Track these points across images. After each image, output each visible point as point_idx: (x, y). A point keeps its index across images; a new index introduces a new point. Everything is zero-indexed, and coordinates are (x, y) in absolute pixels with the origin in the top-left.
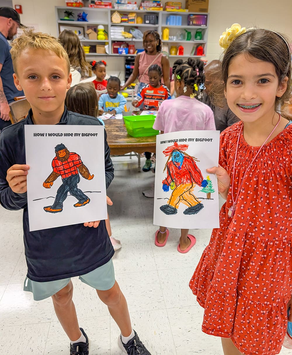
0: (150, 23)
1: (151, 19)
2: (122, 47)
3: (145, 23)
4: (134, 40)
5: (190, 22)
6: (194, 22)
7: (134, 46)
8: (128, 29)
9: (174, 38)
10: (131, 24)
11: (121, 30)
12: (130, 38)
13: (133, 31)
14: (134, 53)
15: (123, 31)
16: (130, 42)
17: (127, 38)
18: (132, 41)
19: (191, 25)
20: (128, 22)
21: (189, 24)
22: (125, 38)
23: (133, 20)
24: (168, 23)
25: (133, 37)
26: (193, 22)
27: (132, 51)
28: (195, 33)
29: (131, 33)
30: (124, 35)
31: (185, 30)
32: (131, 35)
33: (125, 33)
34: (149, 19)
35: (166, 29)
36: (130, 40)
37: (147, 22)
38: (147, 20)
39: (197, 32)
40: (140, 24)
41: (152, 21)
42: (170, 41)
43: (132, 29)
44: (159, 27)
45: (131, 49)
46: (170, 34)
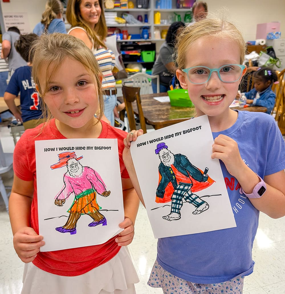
0: (142, 8)
1: (143, 3)
2: (115, 33)
3: (137, 7)
4: (128, 25)
5: (179, 5)
6: (184, 5)
7: (126, 32)
8: (121, 14)
9: (164, 22)
10: (123, 9)
11: (114, 16)
12: (123, 24)
13: (126, 16)
14: (127, 38)
15: (116, 16)
16: (122, 27)
17: (121, 23)
18: (126, 27)
19: (181, 8)
20: (120, 7)
21: (178, 7)
22: (119, 23)
23: (125, 5)
24: (159, 7)
25: (127, 22)
26: (182, 5)
27: (125, 36)
28: (184, 15)
29: (124, 18)
30: (117, 20)
31: (175, 13)
32: (124, 21)
33: (119, 19)
34: (141, 3)
35: (158, 13)
36: (124, 25)
37: (140, 6)
38: (140, 4)
39: (186, 15)
40: (132, 9)
41: (144, 6)
42: (162, 25)
43: (125, 15)
44: (150, 11)
45: (124, 34)
46: (162, 18)
